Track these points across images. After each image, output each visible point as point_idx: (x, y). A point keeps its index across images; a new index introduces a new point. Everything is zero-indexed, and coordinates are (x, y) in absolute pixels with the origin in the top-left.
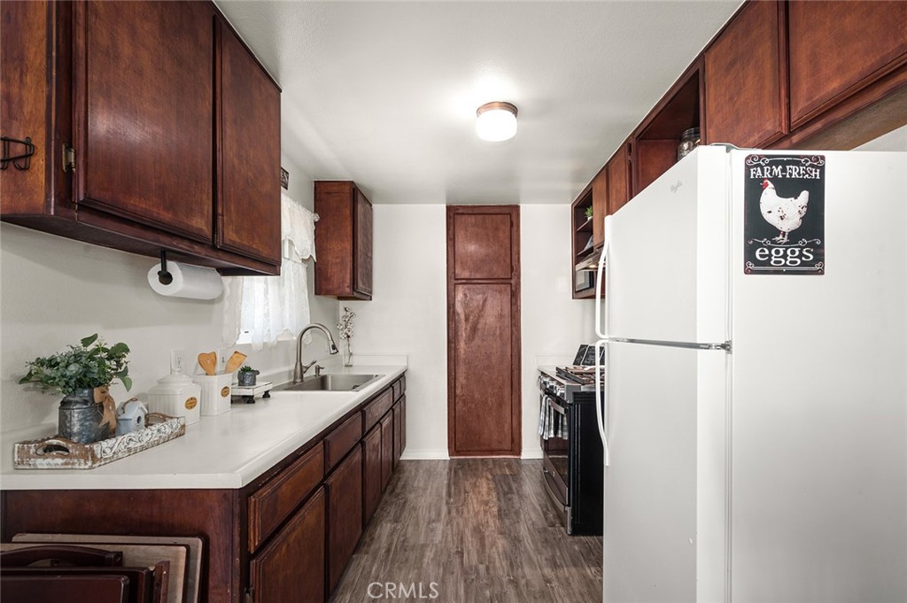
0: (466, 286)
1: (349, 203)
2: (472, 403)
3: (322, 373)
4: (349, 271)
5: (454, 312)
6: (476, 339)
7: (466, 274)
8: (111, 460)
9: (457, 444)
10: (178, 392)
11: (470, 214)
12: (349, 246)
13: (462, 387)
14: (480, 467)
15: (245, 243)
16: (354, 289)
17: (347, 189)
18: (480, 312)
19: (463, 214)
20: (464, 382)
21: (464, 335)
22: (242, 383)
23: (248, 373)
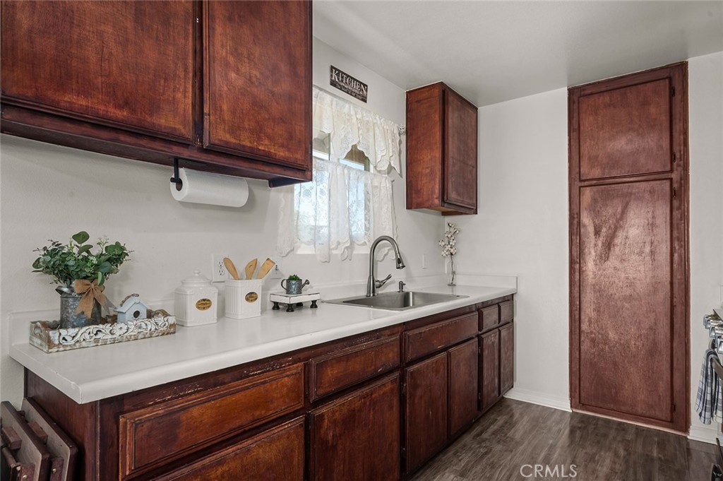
0: (595, 189)
1: (438, 107)
2: (605, 344)
3: (406, 289)
4: (437, 180)
5: (579, 223)
6: (612, 258)
7: (597, 173)
8: (72, 348)
9: (582, 394)
10: (188, 292)
11: (603, 92)
12: (438, 154)
13: (590, 322)
14: (612, 433)
15: (247, 143)
16: (443, 200)
17: (437, 92)
18: (618, 221)
19: (592, 94)
20: (593, 315)
21: (593, 253)
22: (288, 291)
23: (294, 282)
